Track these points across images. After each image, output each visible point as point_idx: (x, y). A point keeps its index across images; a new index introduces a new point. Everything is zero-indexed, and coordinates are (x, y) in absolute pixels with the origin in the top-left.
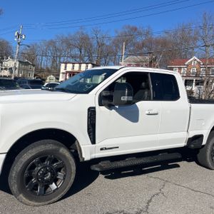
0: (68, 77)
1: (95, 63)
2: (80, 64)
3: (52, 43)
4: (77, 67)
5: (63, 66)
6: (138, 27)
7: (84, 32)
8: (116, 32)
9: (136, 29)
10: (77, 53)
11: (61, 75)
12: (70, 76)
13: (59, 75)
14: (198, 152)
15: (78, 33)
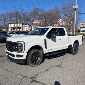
0: (12, 29)
1: (23, 23)
2: (17, 24)
3: (3, 15)
4: (16, 25)
5: (10, 25)
6: (39, 8)
7: (17, 10)
8: (31, 10)
9: (38, 9)
10: (14, 19)
11: (9, 28)
12: (13, 28)
13: (8, 29)
14: (70, 50)
15: (14, 11)
